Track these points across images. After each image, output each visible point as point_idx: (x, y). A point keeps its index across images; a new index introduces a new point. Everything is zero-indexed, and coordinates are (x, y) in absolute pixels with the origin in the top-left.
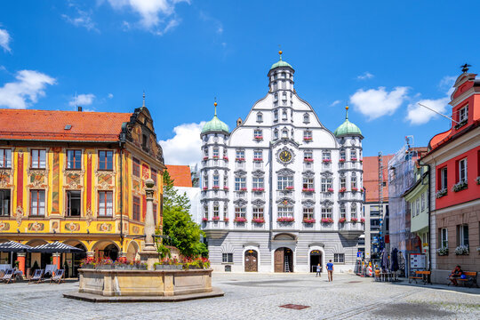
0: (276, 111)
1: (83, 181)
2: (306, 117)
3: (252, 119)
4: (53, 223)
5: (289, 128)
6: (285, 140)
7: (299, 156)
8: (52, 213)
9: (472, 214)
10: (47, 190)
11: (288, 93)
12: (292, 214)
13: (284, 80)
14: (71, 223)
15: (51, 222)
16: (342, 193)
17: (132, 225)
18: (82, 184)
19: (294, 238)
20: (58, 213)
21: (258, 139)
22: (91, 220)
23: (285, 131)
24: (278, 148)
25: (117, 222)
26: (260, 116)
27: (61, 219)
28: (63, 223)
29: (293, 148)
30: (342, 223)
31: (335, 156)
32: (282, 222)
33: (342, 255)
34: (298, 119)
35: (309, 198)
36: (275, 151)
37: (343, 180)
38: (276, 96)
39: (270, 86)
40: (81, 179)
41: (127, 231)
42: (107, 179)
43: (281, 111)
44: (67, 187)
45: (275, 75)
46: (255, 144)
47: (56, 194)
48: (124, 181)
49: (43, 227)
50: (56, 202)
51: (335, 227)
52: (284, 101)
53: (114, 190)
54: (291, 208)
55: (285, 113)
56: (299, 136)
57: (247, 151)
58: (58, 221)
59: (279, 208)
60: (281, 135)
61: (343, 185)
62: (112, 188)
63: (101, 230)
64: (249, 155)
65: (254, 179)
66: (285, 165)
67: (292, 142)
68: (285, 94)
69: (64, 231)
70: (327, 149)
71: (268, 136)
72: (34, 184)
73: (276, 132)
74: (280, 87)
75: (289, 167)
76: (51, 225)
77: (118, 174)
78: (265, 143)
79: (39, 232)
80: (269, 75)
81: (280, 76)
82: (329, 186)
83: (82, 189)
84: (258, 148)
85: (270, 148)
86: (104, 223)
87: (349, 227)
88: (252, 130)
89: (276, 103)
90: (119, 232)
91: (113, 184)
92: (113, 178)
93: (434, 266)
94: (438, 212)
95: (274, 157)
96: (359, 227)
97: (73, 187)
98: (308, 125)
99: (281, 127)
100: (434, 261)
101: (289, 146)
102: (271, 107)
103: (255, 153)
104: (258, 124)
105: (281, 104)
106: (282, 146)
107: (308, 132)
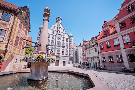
0: (58, 28)
2: (64, 31)
3: (52, 28)
5: (60, 32)
6: (59, 35)
7: (62, 39)
9: (113, 54)
11: (61, 24)
12: (60, 52)
13: (60, 21)
16: (70, 48)
17: (13, 47)
19: (60, 57)
21: (54, 33)
23: (60, 33)
24: (58, 36)
25: (5, 44)
26: (54, 28)
30: (70, 55)
31: (69, 40)
32: (58, 53)
33: (69, 62)
34: (62, 31)
35: (63, 49)
36: (57, 36)
37: (70, 46)
38: (58, 24)
39: (57, 22)
41: (10, 50)
42: (4, 25)
43: (59, 28)
45: (58, 19)
46: (53, 34)
48: (14, 28)
51: (68, 56)
52: (60, 26)
53: (7, 30)
54: (60, 51)
55: (60, 29)
56: (62, 34)
57: (51, 35)
59: (57, 50)
60: (59, 33)
61: (70, 47)
64: (51, 36)
65: (52, 43)
66: (59, 40)
67: (61, 35)
68: (60, 25)
70: (67, 39)
71: (56, 33)
73: (58, 32)
74: (59, 22)
75: (60, 41)
77: (12, 24)
78: (55, 34)
80: (57, 19)
81: (59, 20)
82: (67, 47)
84: (53, 35)
85: (56, 36)
87: (71, 56)
88: (52, 31)
89: (58, 26)
90: (5, 49)
91: (7, 28)
92: (8, 25)
94: (101, 53)
95: (57, 38)
96: (73, 56)
98: (64, 33)
99: (59, 31)
101: (60, 36)
102: (57, 26)
103: (52, 36)
104: (54, 30)
105: (59, 26)
106: (59, 36)
107: (64, 34)
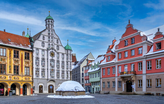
0: (49, 37)
1: (20, 63)
2: (57, 41)
3: (41, 38)
4: (10, 77)
5: (53, 44)
7: (56, 55)
8: (9, 73)
9: (111, 80)
10: (7, 64)
13: (51, 25)
14: (16, 77)
15: (9, 76)
16: (67, 68)
18: (19, 64)
19: (54, 81)
20: (11, 73)
22: (23, 76)
25: (31, 77)
26: (44, 37)
27: (12, 75)
28: (13, 77)
29: (55, 52)
30: (67, 77)
31: (65, 56)
34: (55, 41)
35: (58, 69)
36: (49, 52)
37: (67, 65)
38: (49, 31)
40: (19, 62)
42: (28, 63)
44: (14, 64)
46: (42, 48)
47: (10, 67)
49: (6, 78)
50: (10, 69)
51: (65, 79)
54: (54, 72)
55: (52, 38)
57: (40, 50)
58: (11, 76)
59: (51, 72)
60: (51, 46)
62: (29, 66)
63: (26, 79)
65: (42, 61)
66: (52, 57)
67: (54, 49)
68: (52, 31)
69: (13, 79)
70: (63, 53)
71: (46, 45)
72: (2, 62)
73: (49, 45)
74: (50, 28)
75: (53, 58)
76: (9, 77)
77: (31, 61)
78: (45, 48)
79: (4, 79)
81: (50, 22)
83: (20, 66)
85: (47, 50)
86: (27, 77)
88: (41, 42)
89: (49, 34)
90: (32, 80)
91: (30, 65)
92: (30, 63)
93: (101, 90)
94: (102, 78)
95: (49, 54)
97: (17, 64)
98: (58, 44)
99: (51, 43)
100: (101, 89)
101: (53, 51)
102: (47, 35)
103: (42, 51)
104: (43, 40)
105: (51, 35)
106: (51, 50)
107: (58, 46)
